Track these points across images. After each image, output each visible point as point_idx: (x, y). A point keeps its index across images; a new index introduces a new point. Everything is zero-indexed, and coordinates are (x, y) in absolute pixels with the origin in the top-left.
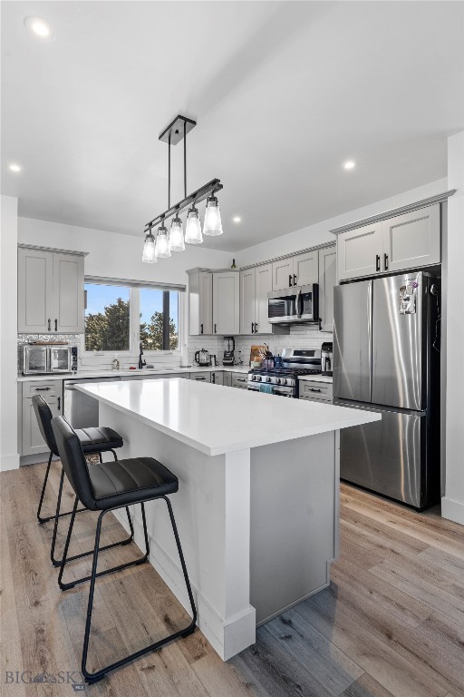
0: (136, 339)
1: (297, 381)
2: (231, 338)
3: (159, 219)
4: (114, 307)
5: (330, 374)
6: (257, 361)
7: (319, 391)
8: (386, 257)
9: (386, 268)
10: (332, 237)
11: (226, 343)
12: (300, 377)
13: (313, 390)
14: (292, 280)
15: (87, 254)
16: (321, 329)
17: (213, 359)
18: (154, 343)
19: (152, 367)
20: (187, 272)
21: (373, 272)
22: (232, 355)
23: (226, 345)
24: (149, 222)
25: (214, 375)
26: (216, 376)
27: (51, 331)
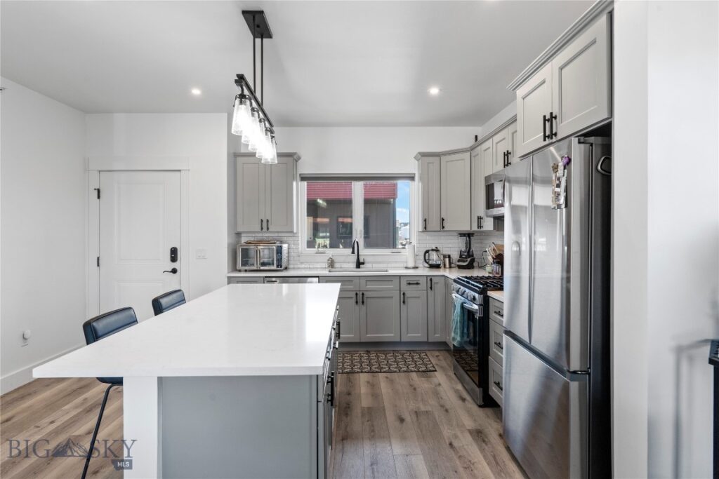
1: (487, 298)
2: (468, 234)
8: (553, 117)
9: (554, 135)
11: (463, 240)
12: (489, 294)
17: (447, 260)
20: (415, 156)
23: (463, 243)
25: (431, 280)
26: (433, 281)
27: (264, 230)
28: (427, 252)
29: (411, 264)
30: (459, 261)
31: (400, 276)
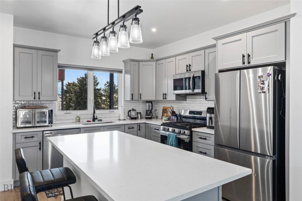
0: (91, 103)
1: (191, 132)
2: (151, 102)
3: (102, 31)
4: (83, 78)
5: (212, 128)
6: (167, 116)
7: (205, 139)
8: (249, 56)
9: (249, 63)
10: (214, 42)
11: (148, 104)
12: (193, 129)
13: (201, 138)
14: (189, 68)
15: (60, 51)
16: (206, 98)
17: (139, 115)
18: (106, 100)
19: (101, 120)
20: (123, 61)
21: (240, 65)
22: (151, 112)
23: (147, 106)
24: (96, 32)
25: (139, 125)
26: (141, 126)
27: (36, 99)
28: (130, 111)
29: (122, 118)
30: (146, 115)
31: (125, 125)
